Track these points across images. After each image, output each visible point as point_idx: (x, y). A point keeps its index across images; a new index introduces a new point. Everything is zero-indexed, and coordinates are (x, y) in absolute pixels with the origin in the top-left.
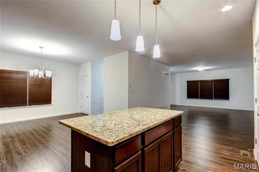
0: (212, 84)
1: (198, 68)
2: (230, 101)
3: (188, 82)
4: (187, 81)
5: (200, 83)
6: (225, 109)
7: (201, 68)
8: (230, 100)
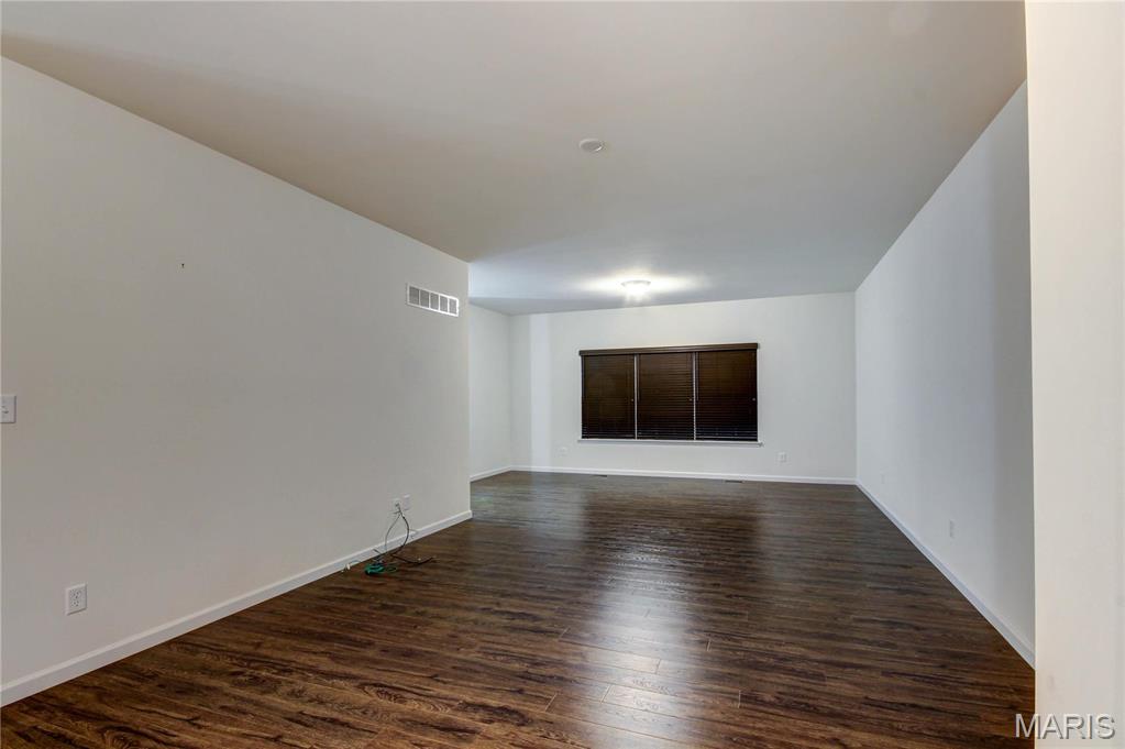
0: (689, 366)
1: (623, 284)
2: (761, 445)
3: (587, 357)
4: (581, 353)
5: (640, 363)
6: (741, 482)
7: (633, 283)
8: (759, 441)
